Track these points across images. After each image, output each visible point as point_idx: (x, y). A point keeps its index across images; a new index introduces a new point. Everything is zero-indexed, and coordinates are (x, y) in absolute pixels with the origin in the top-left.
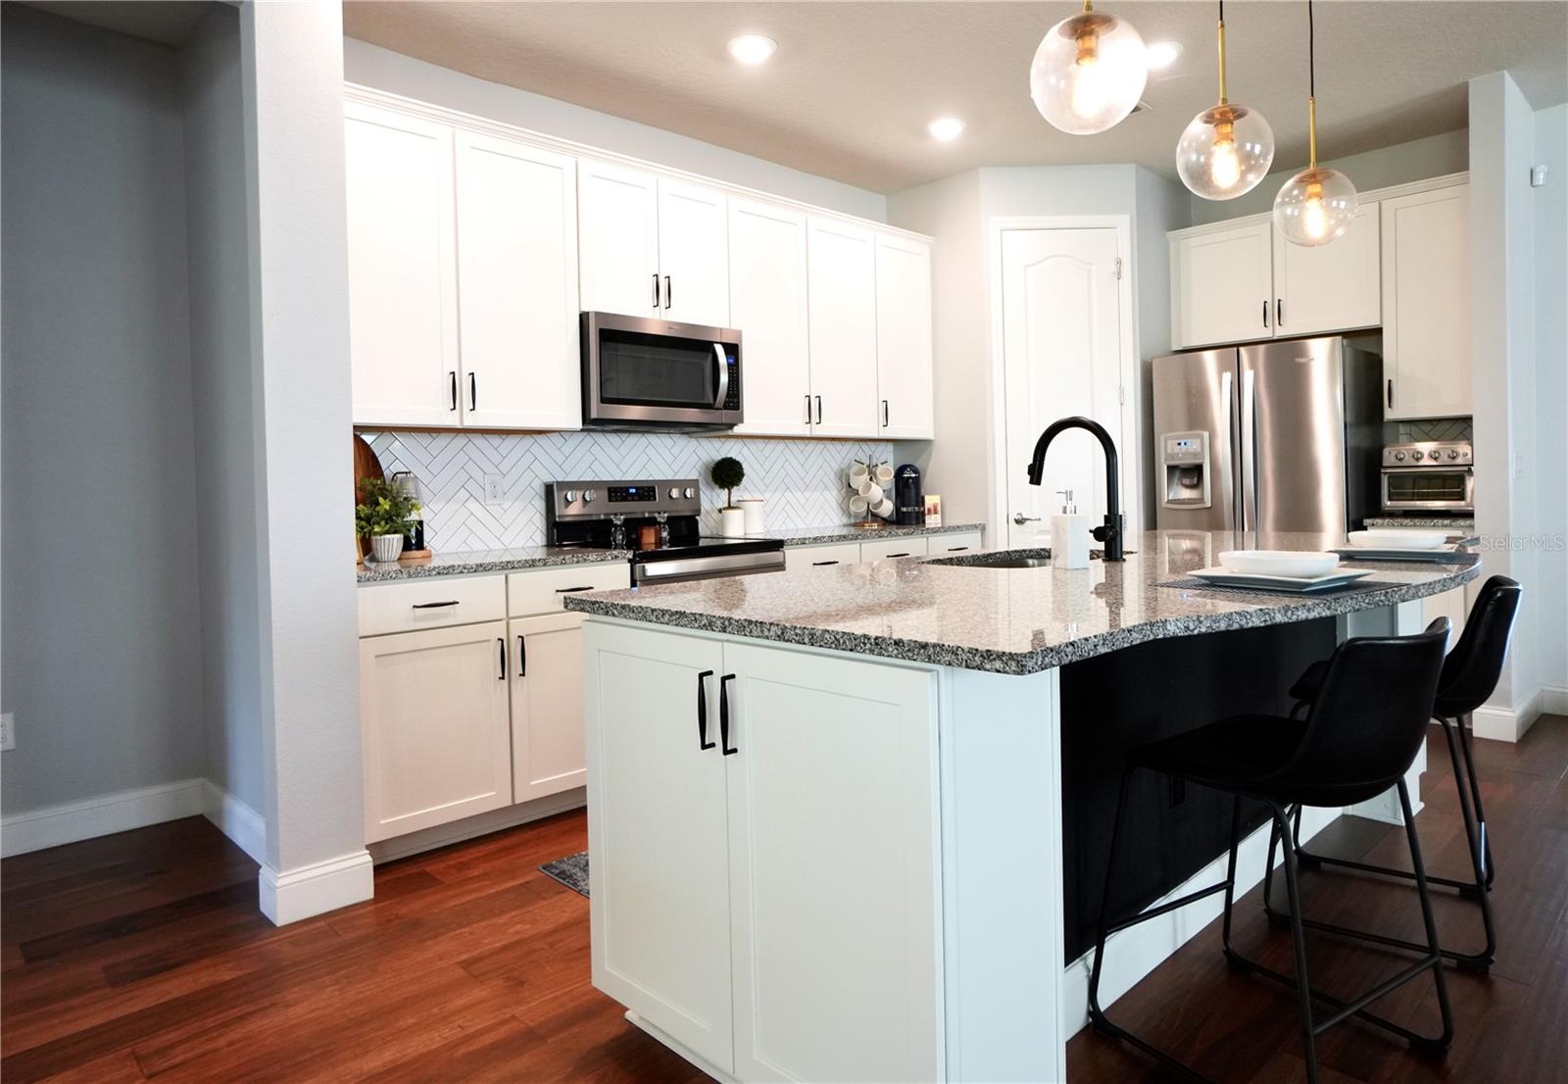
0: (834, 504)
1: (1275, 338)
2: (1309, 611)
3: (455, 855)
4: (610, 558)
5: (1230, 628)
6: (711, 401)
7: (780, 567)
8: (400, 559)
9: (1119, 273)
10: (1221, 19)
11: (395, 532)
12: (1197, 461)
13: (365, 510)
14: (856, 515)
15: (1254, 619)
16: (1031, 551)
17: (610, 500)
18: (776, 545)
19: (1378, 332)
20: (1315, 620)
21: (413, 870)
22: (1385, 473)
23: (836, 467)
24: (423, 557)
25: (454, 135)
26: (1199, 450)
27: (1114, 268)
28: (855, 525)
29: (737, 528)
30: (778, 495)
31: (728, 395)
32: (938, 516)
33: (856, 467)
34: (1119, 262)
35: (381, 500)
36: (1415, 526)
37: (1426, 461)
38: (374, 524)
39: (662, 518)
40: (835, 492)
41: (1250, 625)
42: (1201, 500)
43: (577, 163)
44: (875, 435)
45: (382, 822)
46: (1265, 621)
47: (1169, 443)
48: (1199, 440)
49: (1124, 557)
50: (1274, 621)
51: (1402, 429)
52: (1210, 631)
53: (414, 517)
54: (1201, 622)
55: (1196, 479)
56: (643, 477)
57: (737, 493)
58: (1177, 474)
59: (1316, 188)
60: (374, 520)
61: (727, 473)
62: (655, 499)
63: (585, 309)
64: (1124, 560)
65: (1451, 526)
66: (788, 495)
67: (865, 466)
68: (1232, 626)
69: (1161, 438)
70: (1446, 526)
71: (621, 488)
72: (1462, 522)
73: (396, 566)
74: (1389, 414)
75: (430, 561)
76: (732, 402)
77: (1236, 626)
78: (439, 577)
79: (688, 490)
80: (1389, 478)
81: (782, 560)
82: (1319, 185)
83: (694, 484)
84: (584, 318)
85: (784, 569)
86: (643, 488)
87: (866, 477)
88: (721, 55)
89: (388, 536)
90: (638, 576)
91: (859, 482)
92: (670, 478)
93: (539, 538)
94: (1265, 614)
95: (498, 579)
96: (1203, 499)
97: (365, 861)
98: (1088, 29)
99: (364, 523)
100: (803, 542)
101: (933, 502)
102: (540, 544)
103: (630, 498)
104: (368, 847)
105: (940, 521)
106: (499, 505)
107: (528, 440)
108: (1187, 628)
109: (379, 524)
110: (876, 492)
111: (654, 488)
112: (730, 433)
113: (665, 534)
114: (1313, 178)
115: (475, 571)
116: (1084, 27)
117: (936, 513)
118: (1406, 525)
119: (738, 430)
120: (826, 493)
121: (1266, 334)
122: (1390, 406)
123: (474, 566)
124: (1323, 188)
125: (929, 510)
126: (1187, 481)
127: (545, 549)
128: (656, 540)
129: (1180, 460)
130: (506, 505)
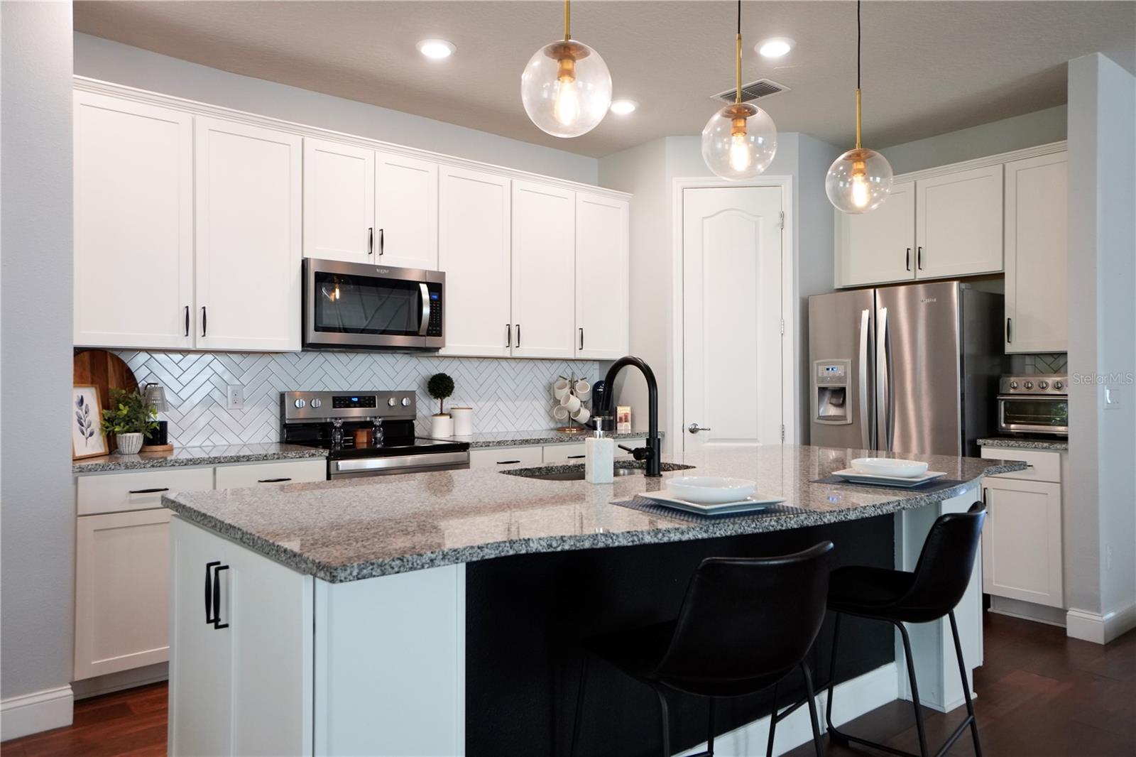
0: (543, 412)
1: (917, 280)
2: (682, 533)
3: (155, 691)
4: (307, 455)
5: (595, 547)
6: (417, 330)
7: (465, 465)
8: (140, 452)
9: (783, 225)
10: (739, 32)
11: (136, 431)
12: (841, 385)
13: (108, 413)
14: (560, 421)
15: (621, 540)
16: (624, 462)
17: (334, 407)
18: (464, 447)
19: (1000, 276)
20: (689, 542)
21: (117, 702)
22: (1002, 400)
23: (545, 382)
24: (163, 451)
25: (194, 121)
26: (843, 375)
27: (778, 220)
28: (559, 429)
29: (442, 431)
30: (489, 404)
31: (430, 324)
32: (629, 424)
33: (561, 381)
34: (782, 216)
35: (121, 406)
36: (1019, 447)
37: (1050, 391)
38: (116, 425)
39: (378, 422)
40: (543, 402)
41: (617, 544)
42: (844, 417)
43: (303, 140)
44: (572, 357)
45: (93, 663)
46: (633, 541)
47: (820, 367)
48: (843, 367)
49: (662, 473)
50: (643, 542)
51: (1028, 360)
52: (573, 548)
53: (159, 417)
54: (564, 541)
55: (842, 399)
56: (368, 388)
57: (448, 403)
58: (828, 395)
59: (861, 166)
60: (116, 421)
61: (440, 386)
62: (375, 406)
63: (305, 256)
64: (661, 476)
65: (1049, 448)
66: (500, 404)
67: (567, 381)
68: (597, 544)
69: (814, 364)
70: (1045, 448)
71: (345, 397)
72: (1058, 446)
73: (137, 459)
74: (1009, 349)
75: (172, 454)
76: (435, 330)
77: (601, 545)
78: (152, 469)
79: (404, 400)
80: (1005, 403)
81: (466, 459)
82: (862, 163)
83: (411, 395)
84: (305, 264)
85: (469, 468)
86: (364, 397)
87: (567, 390)
88: (415, 54)
89: (128, 434)
90: (333, 470)
91: (562, 393)
92: (392, 390)
93: (274, 436)
94: (633, 536)
95: (208, 470)
96: (845, 417)
97: (66, 694)
98: (567, 54)
99: (107, 424)
100: (487, 445)
101: (625, 412)
102: (274, 441)
103: (352, 405)
104: (71, 684)
105: (630, 428)
106: (240, 409)
107: (267, 359)
108: (550, 546)
109: (119, 424)
110: (575, 403)
111: (374, 397)
112: (436, 354)
113: (379, 435)
114: (857, 157)
115: (185, 465)
116: (564, 52)
117: (626, 421)
118: (1012, 446)
119: (442, 352)
120: (535, 403)
121: (909, 276)
122: (1008, 342)
123: (185, 461)
124: (865, 165)
125: (621, 419)
126: (834, 401)
127: (278, 445)
128: (368, 440)
129: (828, 382)
130: (246, 409)
